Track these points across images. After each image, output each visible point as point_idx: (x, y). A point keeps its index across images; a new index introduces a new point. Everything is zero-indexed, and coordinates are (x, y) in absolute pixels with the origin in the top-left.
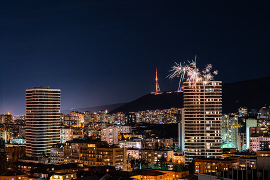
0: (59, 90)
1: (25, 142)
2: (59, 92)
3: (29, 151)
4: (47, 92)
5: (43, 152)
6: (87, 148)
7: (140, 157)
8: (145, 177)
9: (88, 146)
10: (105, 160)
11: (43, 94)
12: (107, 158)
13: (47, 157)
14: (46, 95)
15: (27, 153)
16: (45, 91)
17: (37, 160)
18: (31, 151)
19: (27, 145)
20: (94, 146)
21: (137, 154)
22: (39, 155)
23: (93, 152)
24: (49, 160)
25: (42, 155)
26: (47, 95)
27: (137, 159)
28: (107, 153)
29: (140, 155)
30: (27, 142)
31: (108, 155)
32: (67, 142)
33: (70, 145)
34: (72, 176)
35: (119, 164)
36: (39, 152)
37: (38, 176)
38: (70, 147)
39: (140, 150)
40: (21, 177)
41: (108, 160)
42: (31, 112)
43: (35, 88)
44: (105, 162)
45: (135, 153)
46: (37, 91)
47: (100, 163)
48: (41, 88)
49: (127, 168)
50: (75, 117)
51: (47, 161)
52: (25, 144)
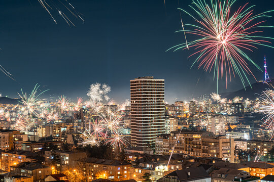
0: (163, 80)
1: (130, 132)
2: (163, 82)
3: (134, 141)
4: (151, 82)
5: (148, 142)
6: (192, 139)
7: (249, 148)
8: (254, 170)
9: (194, 137)
10: (211, 151)
11: (147, 85)
12: (213, 149)
13: (152, 147)
14: (149, 85)
15: (133, 144)
16: (149, 81)
17: (142, 150)
18: (137, 141)
19: (132, 135)
20: (200, 137)
21: (245, 145)
22: (144, 145)
23: (198, 143)
24: (154, 150)
25: (147, 145)
26: (151, 85)
27: (245, 151)
28: (213, 144)
29: (248, 146)
30: (132, 132)
31: (214, 146)
32: (172, 132)
33: (174, 136)
34: (177, 167)
35: (226, 155)
36: (144, 142)
37: (143, 166)
38: (175, 138)
39: (248, 141)
40: (127, 167)
41: (215, 151)
42: (136, 102)
43: (139, 78)
44: (211, 153)
45: (243, 144)
46: (141, 82)
47: (206, 154)
48: (144, 78)
49: (235, 160)
50: (179, 107)
51: (152, 152)
52: (130, 134)
